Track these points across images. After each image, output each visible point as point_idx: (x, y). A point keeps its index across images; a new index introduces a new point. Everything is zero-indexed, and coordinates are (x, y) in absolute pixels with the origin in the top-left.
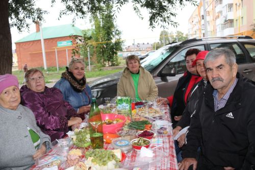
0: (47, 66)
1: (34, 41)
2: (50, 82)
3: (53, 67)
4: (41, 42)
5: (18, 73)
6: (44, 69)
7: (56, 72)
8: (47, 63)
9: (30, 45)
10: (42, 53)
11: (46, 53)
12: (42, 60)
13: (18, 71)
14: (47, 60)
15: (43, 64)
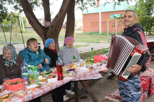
0: (102, 31)
1: (94, 14)
2: (100, 43)
3: (105, 33)
4: (99, 15)
5: (83, 34)
6: (99, 33)
7: (106, 36)
8: (102, 29)
9: (92, 16)
10: (99, 22)
11: (102, 22)
12: (99, 27)
13: (82, 33)
14: (102, 27)
15: (99, 30)
